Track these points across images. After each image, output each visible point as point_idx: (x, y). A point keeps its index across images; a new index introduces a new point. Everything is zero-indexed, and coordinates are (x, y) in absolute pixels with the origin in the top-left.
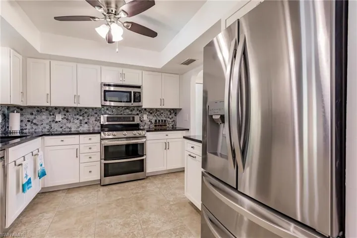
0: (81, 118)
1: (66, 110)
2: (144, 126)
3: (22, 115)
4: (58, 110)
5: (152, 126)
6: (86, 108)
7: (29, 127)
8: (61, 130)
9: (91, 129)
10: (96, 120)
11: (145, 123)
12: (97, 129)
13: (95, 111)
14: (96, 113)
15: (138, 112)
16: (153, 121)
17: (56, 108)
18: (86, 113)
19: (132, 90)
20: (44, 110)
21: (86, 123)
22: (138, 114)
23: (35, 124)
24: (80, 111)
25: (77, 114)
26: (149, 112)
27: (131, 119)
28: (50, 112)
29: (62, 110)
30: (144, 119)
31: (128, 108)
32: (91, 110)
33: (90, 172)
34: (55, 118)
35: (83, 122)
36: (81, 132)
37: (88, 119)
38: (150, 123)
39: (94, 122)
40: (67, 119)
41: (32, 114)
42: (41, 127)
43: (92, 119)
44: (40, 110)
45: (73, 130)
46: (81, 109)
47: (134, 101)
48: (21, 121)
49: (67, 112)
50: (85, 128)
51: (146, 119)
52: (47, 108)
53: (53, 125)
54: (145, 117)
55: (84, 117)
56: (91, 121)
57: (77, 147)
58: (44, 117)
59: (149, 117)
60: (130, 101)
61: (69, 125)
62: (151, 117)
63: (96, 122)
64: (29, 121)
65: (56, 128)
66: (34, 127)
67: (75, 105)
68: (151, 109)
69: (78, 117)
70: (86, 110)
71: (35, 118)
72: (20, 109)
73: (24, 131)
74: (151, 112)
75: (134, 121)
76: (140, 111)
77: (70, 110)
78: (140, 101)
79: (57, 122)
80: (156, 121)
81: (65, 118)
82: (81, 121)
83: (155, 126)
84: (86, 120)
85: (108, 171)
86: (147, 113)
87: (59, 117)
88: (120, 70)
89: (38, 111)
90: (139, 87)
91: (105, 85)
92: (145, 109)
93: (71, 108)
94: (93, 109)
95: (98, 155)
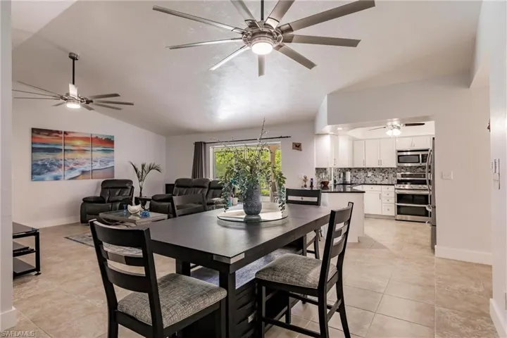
0: (383, 175)
1: (374, 169)
3: (351, 173)
4: (369, 170)
6: (387, 168)
7: (354, 179)
8: (371, 182)
9: (390, 182)
12: (395, 182)
13: (393, 170)
14: (394, 172)
17: (368, 168)
18: (386, 171)
19: (420, 153)
20: (361, 170)
23: (357, 178)
24: (382, 170)
25: (381, 172)
27: (422, 176)
28: (365, 171)
29: (371, 169)
31: (420, 167)
32: (390, 169)
33: (388, 210)
34: (368, 175)
35: (385, 177)
36: (383, 183)
37: (388, 175)
39: (392, 178)
40: (375, 176)
41: (356, 172)
42: (360, 180)
43: (391, 176)
44: (359, 169)
45: (378, 183)
46: (383, 169)
47: (422, 162)
48: (351, 176)
49: (375, 171)
50: (386, 181)
52: (363, 169)
53: (367, 179)
55: (385, 174)
57: (380, 192)
58: (362, 174)
60: (419, 162)
61: (376, 179)
63: (394, 178)
64: (354, 176)
65: (368, 181)
66: (357, 180)
67: (378, 167)
69: (381, 174)
71: (357, 175)
72: (350, 169)
73: (352, 182)
75: (424, 177)
77: (376, 169)
79: (368, 177)
81: (373, 174)
84: (387, 177)
85: (400, 210)
87: (370, 174)
89: (358, 171)
90: (427, 150)
91: (399, 151)
95: (393, 199)
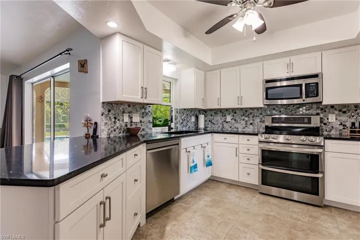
0: (247, 119)
1: (234, 111)
2: (330, 131)
3: (205, 116)
4: (228, 112)
5: (347, 133)
6: (251, 109)
7: (209, 126)
8: (230, 129)
9: (256, 131)
10: (261, 122)
11: (332, 127)
12: (262, 130)
13: (260, 112)
14: (261, 114)
15: (319, 111)
16: (349, 124)
17: (227, 110)
18: (251, 113)
19: (303, 82)
20: (219, 112)
21: (251, 124)
22: (318, 114)
23: (213, 123)
24: (246, 112)
25: (244, 115)
26: (340, 111)
27: (306, 120)
28: (223, 113)
29: (231, 111)
30: (330, 121)
31: (301, 105)
32: (256, 110)
33: (248, 174)
34: (226, 119)
35: (249, 123)
36: (246, 132)
37: (253, 120)
38: (342, 127)
39: (259, 123)
40: (235, 120)
41: (211, 115)
42: (217, 126)
43: (258, 120)
44: (217, 111)
45: (240, 130)
46: (246, 110)
47: (307, 96)
48: (206, 121)
49: (235, 113)
50: (250, 129)
51: (334, 120)
52: (221, 110)
53: (225, 124)
54: (332, 118)
55: (249, 117)
56: (256, 122)
57: (237, 146)
58: (219, 118)
59: (339, 118)
60: (301, 97)
61: (236, 125)
62: (344, 118)
63: (261, 124)
64: (210, 121)
65: (227, 127)
66: (213, 126)
67: (238, 106)
68: (344, 106)
69: (243, 117)
70: (251, 111)
71: (213, 119)
72: (205, 112)
73: (207, 129)
74: (344, 110)
75: (309, 122)
76: (322, 109)
77: (237, 111)
78: (317, 95)
79: (227, 122)
80: (353, 124)
81: (233, 119)
82: (246, 121)
83: (351, 132)
84: (251, 121)
85: (265, 178)
86: (337, 112)
87: (229, 118)
88: (286, 60)
89: (215, 113)
90: (316, 76)
91: (268, 81)
92: (332, 107)
93: (238, 109)
94: (258, 109)
95: (257, 159)
